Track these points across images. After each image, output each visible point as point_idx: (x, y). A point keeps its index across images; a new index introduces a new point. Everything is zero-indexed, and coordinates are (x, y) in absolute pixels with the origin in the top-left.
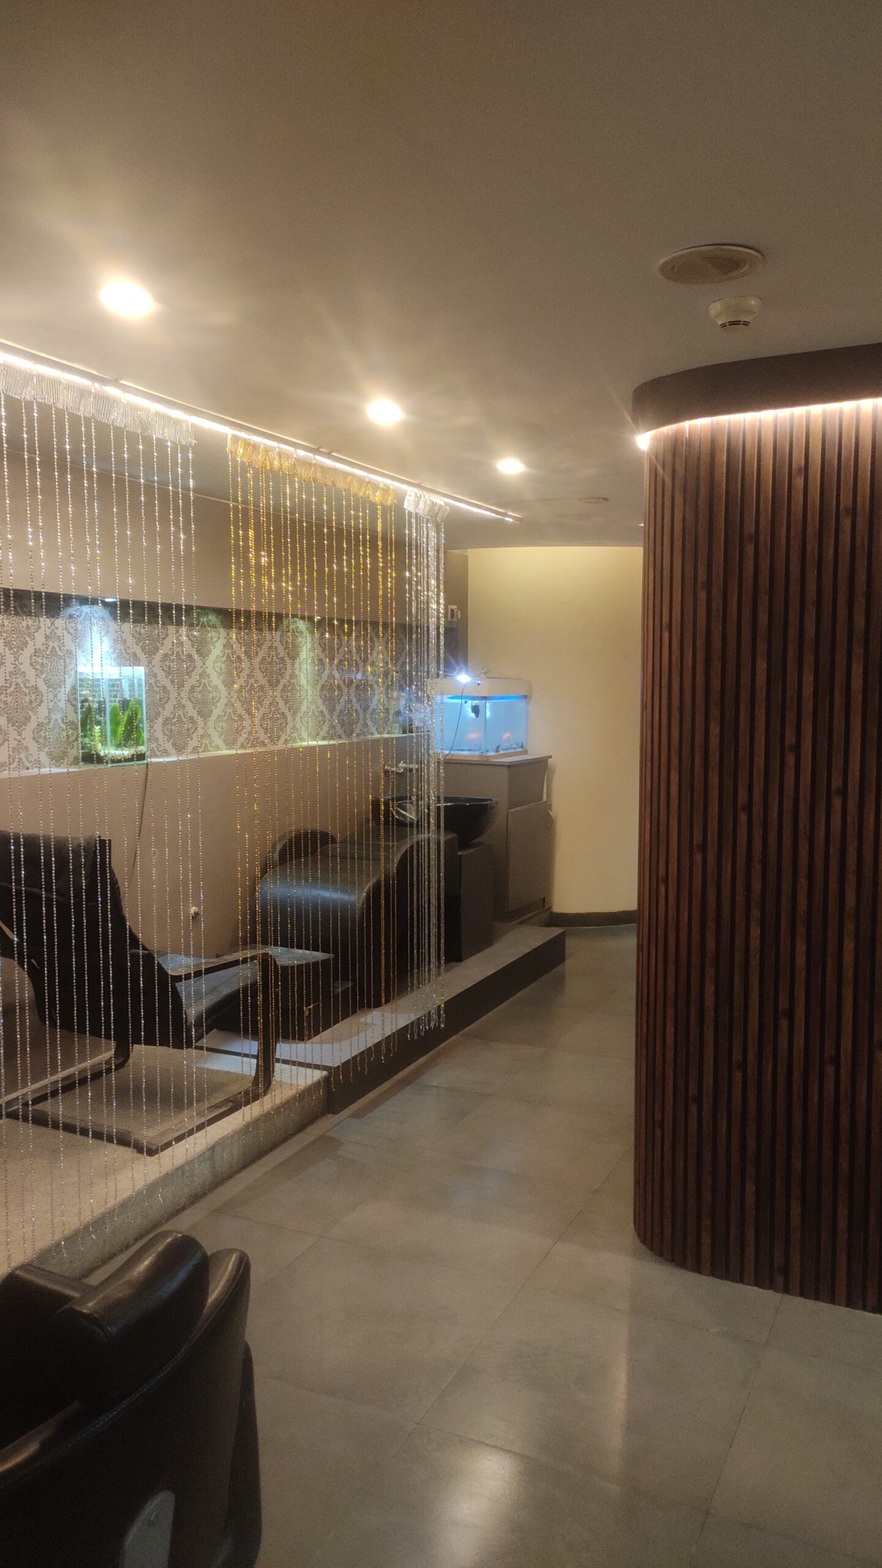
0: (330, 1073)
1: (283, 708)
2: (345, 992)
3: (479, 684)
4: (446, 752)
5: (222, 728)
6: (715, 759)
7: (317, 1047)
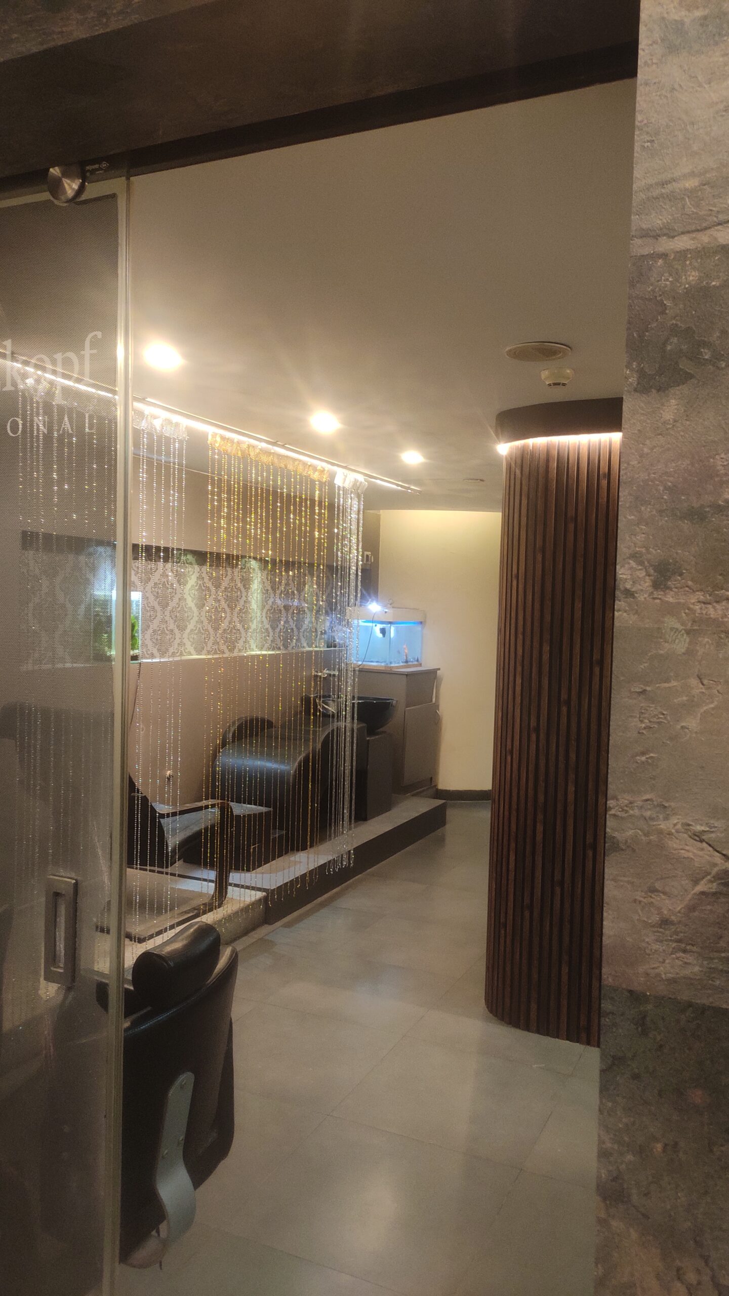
0: (268, 894)
1: (239, 626)
2: (281, 837)
3: (386, 612)
4: (360, 663)
5: (194, 638)
6: (546, 668)
7: (260, 876)
